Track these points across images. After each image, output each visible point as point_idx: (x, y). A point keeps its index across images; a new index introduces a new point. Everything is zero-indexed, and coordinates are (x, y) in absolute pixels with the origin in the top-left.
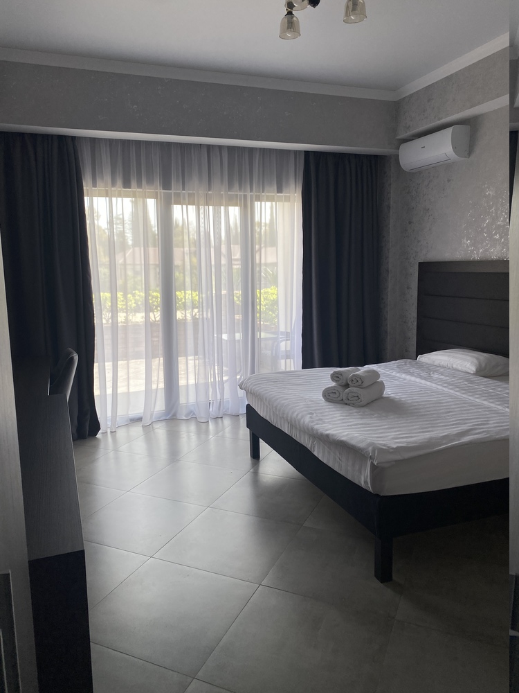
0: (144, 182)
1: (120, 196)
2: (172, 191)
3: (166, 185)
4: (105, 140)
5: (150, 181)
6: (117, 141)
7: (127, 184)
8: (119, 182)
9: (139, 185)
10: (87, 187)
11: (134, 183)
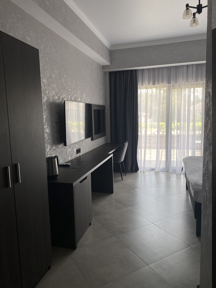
0: (160, 82)
1: (151, 88)
2: (171, 85)
3: (169, 82)
4: (147, 69)
5: (163, 81)
6: (151, 69)
7: (154, 84)
8: (151, 83)
9: (158, 83)
10: (139, 86)
11: (156, 83)
